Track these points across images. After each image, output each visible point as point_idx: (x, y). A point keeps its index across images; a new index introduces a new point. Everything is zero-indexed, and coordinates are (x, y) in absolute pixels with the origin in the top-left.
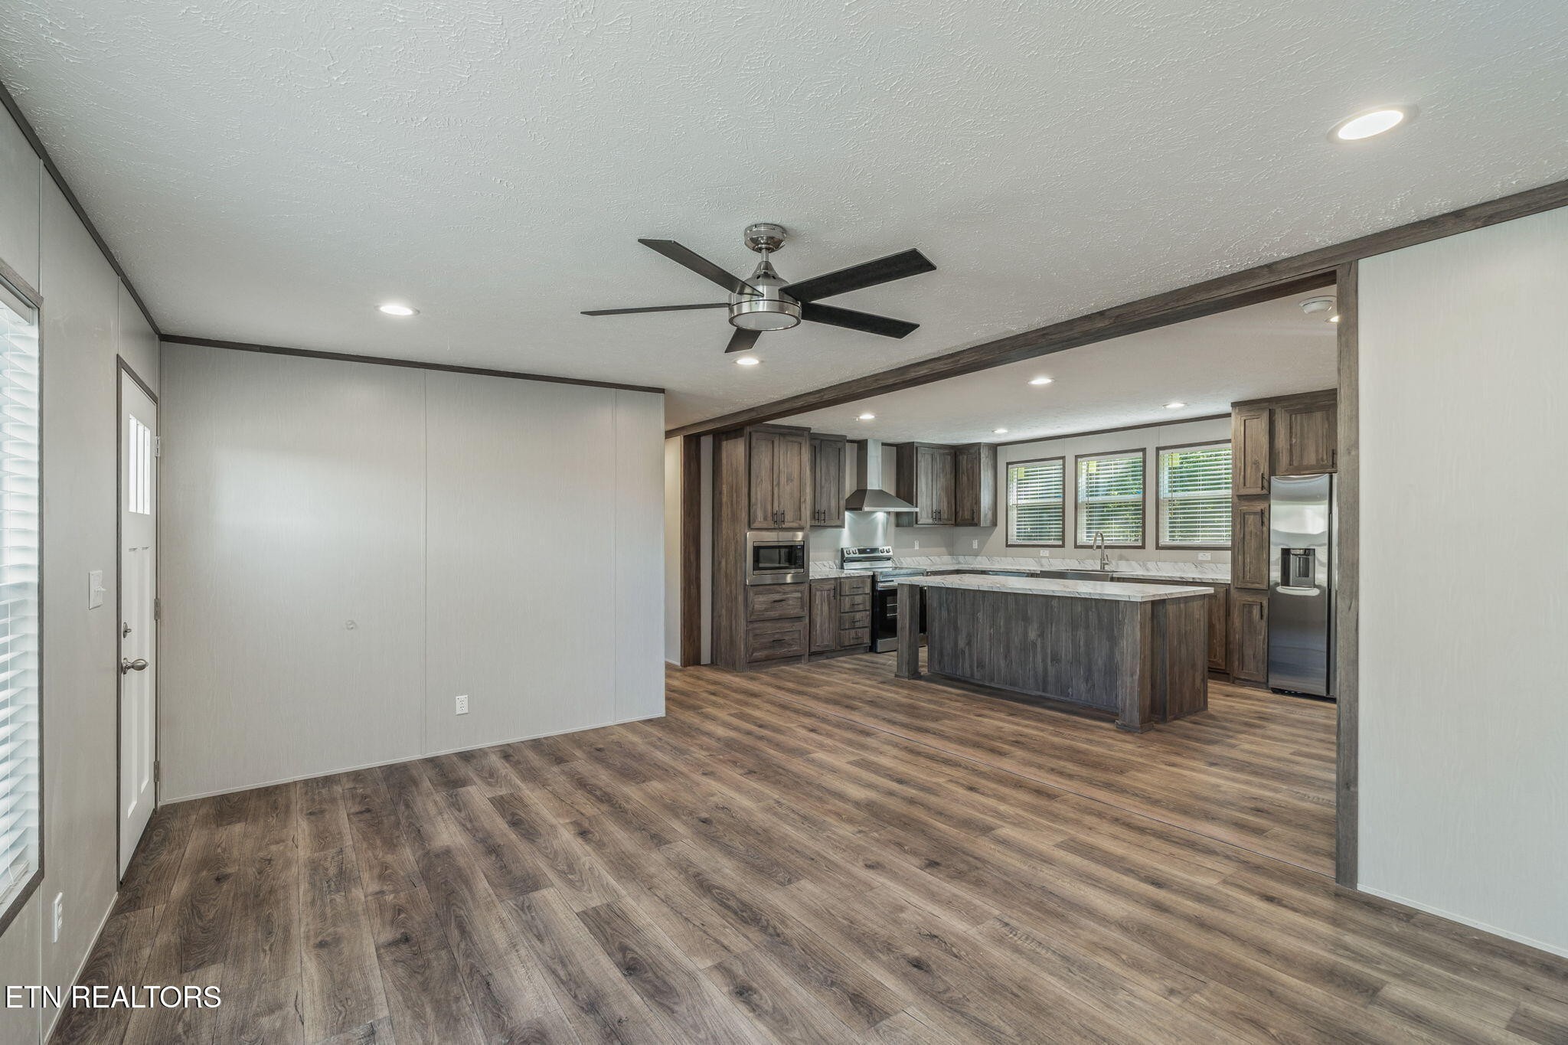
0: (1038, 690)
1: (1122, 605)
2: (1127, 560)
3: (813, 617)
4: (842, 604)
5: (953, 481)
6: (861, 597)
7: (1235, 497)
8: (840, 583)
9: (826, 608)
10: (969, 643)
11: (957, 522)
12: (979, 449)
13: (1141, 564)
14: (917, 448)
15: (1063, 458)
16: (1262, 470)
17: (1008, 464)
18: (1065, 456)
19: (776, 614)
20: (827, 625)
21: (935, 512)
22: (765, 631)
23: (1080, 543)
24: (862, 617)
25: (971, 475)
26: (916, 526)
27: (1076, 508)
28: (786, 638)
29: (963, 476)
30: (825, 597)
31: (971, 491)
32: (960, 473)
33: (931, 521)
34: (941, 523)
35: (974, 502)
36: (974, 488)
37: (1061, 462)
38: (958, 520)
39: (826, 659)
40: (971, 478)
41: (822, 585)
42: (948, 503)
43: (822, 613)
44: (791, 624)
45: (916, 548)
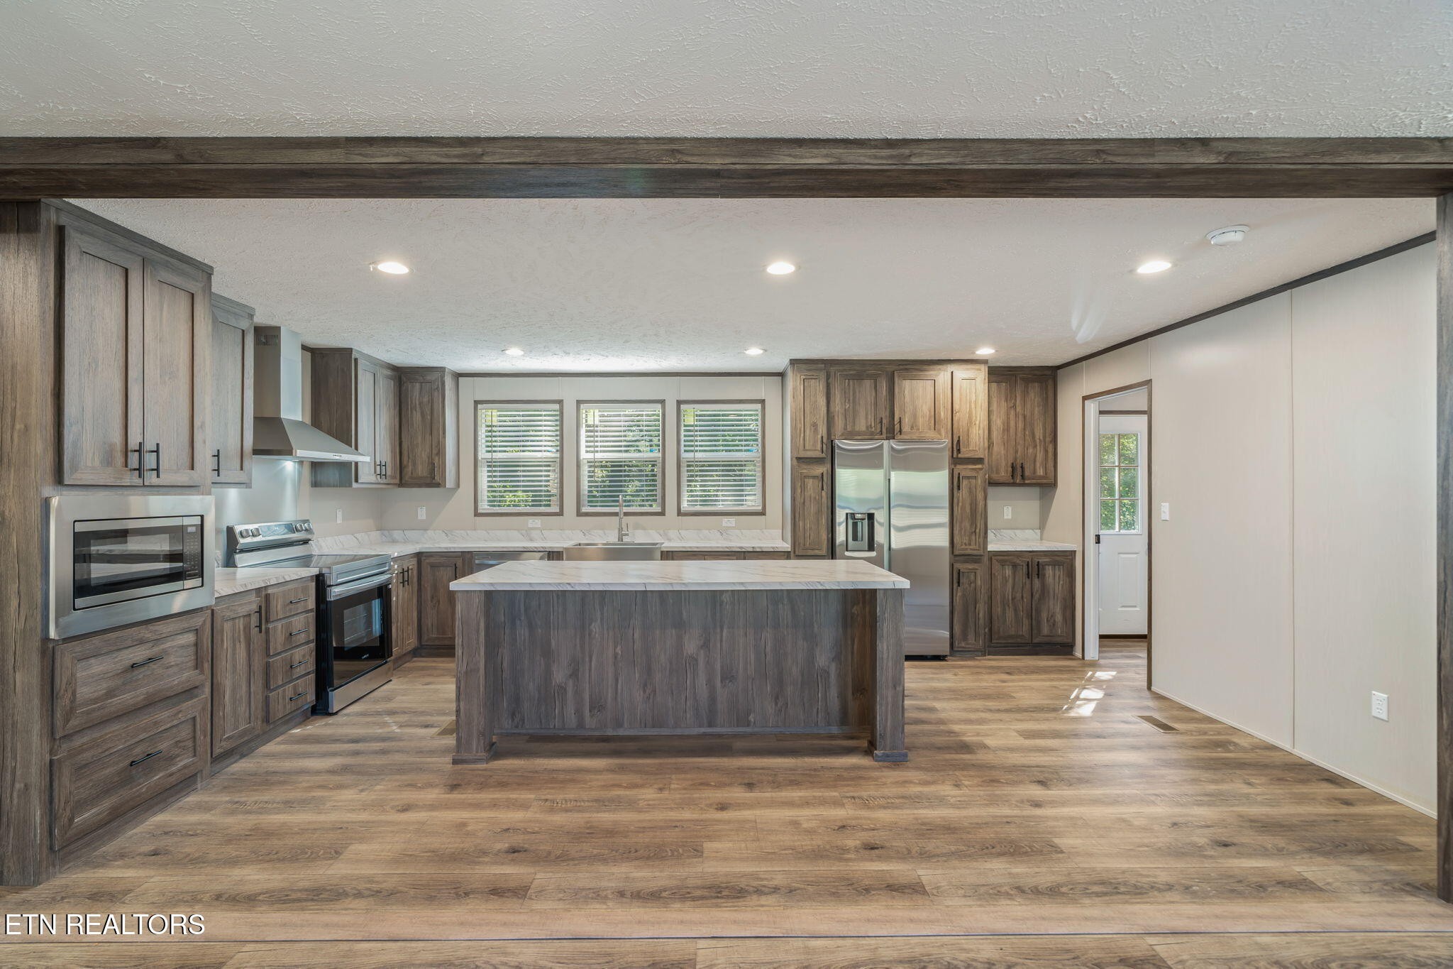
0: (700, 726)
1: (879, 596)
2: (644, 529)
3: (218, 678)
4: (272, 639)
5: (397, 420)
6: (302, 617)
7: (794, 459)
8: (268, 596)
9: (241, 652)
10: (575, 674)
11: (403, 482)
12: (443, 377)
13: (662, 532)
14: (356, 360)
15: (560, 402)
16: (821, 433)
17: (477, 403)
18: (563, 400)
19: (138, 696)
20: (244, 688)
21: (380, 465)
22: (105, 748)
23: (584, 509)
24: (304, 656)
25: (428, 413)
26: (355, 485)
27: (578, 466)
28: (163, 746)
29: (414, 412)
30: (239, 631)
31: (428, 436)
32: (408, 409)
33: (373, 479)
34: (384, 481)
35: (435, 452)
36: (435, 432)
37: (557, 406)
38: (406, 478)
39: (241, 758)
40: (429, 417)
41: (233, 608)
42: (392, 452)
43: (234, 666)
44: (174, 710)
45: (339, 521)
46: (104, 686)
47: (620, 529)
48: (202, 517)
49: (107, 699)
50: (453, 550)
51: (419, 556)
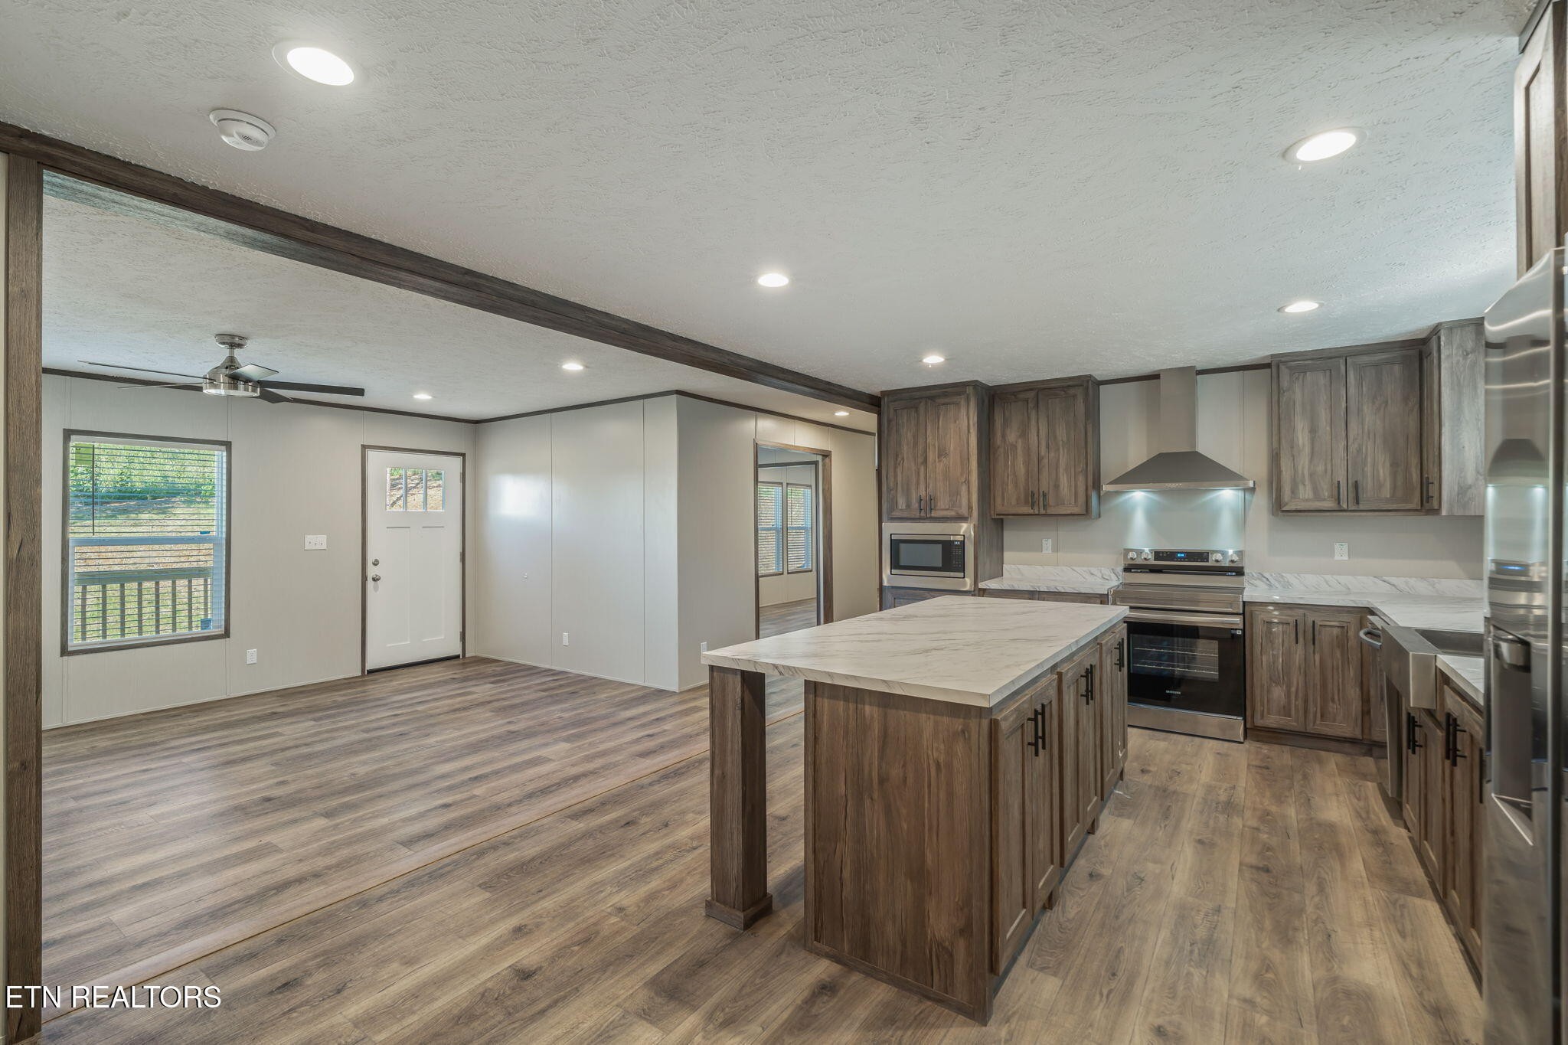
12: (1439, 340)
34: (1360, 507)
42: (1394, 465)
51: (1366, 613)
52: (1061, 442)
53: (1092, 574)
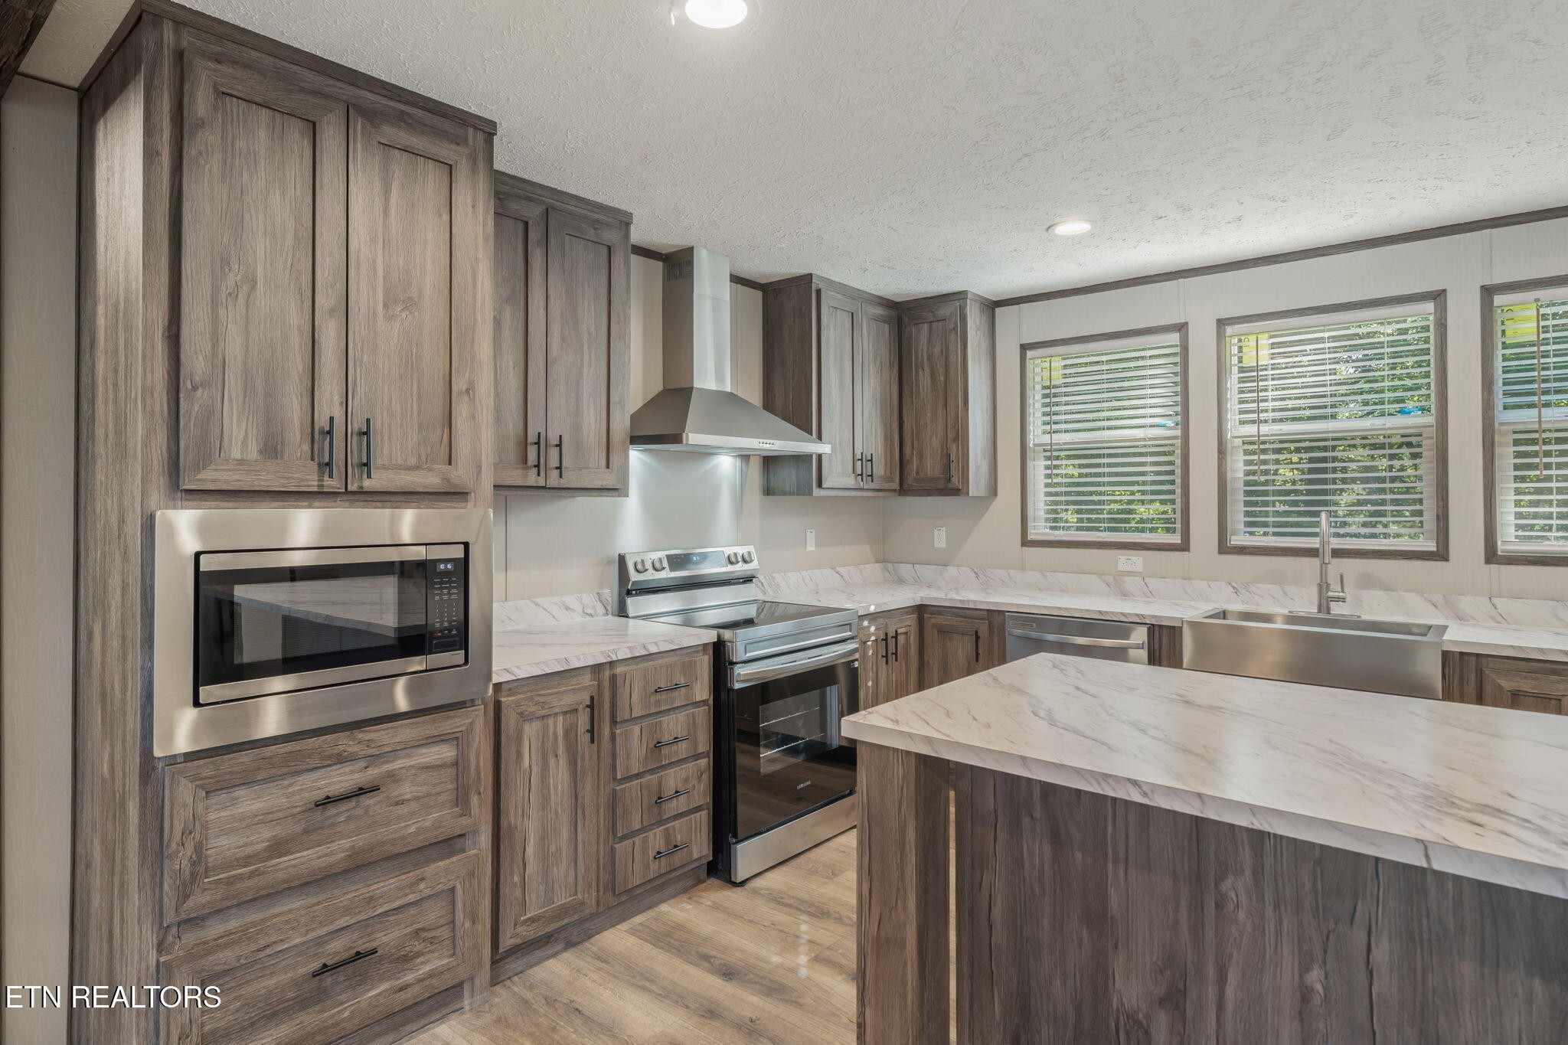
2: (1387, 588)
3: (511, 817)
4: (621, 753)
5: (895, 387)
6: (682, 716)
8: (613, 679)
9: (560, 774)
11: (905, 486)
12: (962, 308)
13: (1440, 602)
14: (818, 292)
15: (1182, 328)
17: (1024, 348)
18: (1186, 324)
19: (332, 853)
20: (565, 834)
21: (861, 460)
22: (263, 942)
23: (1235, 541)
24: (686, 780)
25: (941, 370)
26: (817, 492)
27: (1222, 451)
28: (387, 938)
29: (921, 373)
30: (556, 738)
31: (941, 411)
32: (911, 368)
33: (850, 481)
34: (872, 486)
35: (951, 435)
36: (951, 402)
37: (1174, 338)
38: (910, 480)
39: (565, 949)
40: (942, 378)
41: (542, 699)
42: (886, 438)
43: (545, 798)
44: (412, 876)
45: (811, 547)
46: (263, 836)
47: (1323, 587)
48: (466, 545)
49: (271, 858)
50: (971, 606)
51: (921, 611)
52: (586, 335)
53: (567, 608)
